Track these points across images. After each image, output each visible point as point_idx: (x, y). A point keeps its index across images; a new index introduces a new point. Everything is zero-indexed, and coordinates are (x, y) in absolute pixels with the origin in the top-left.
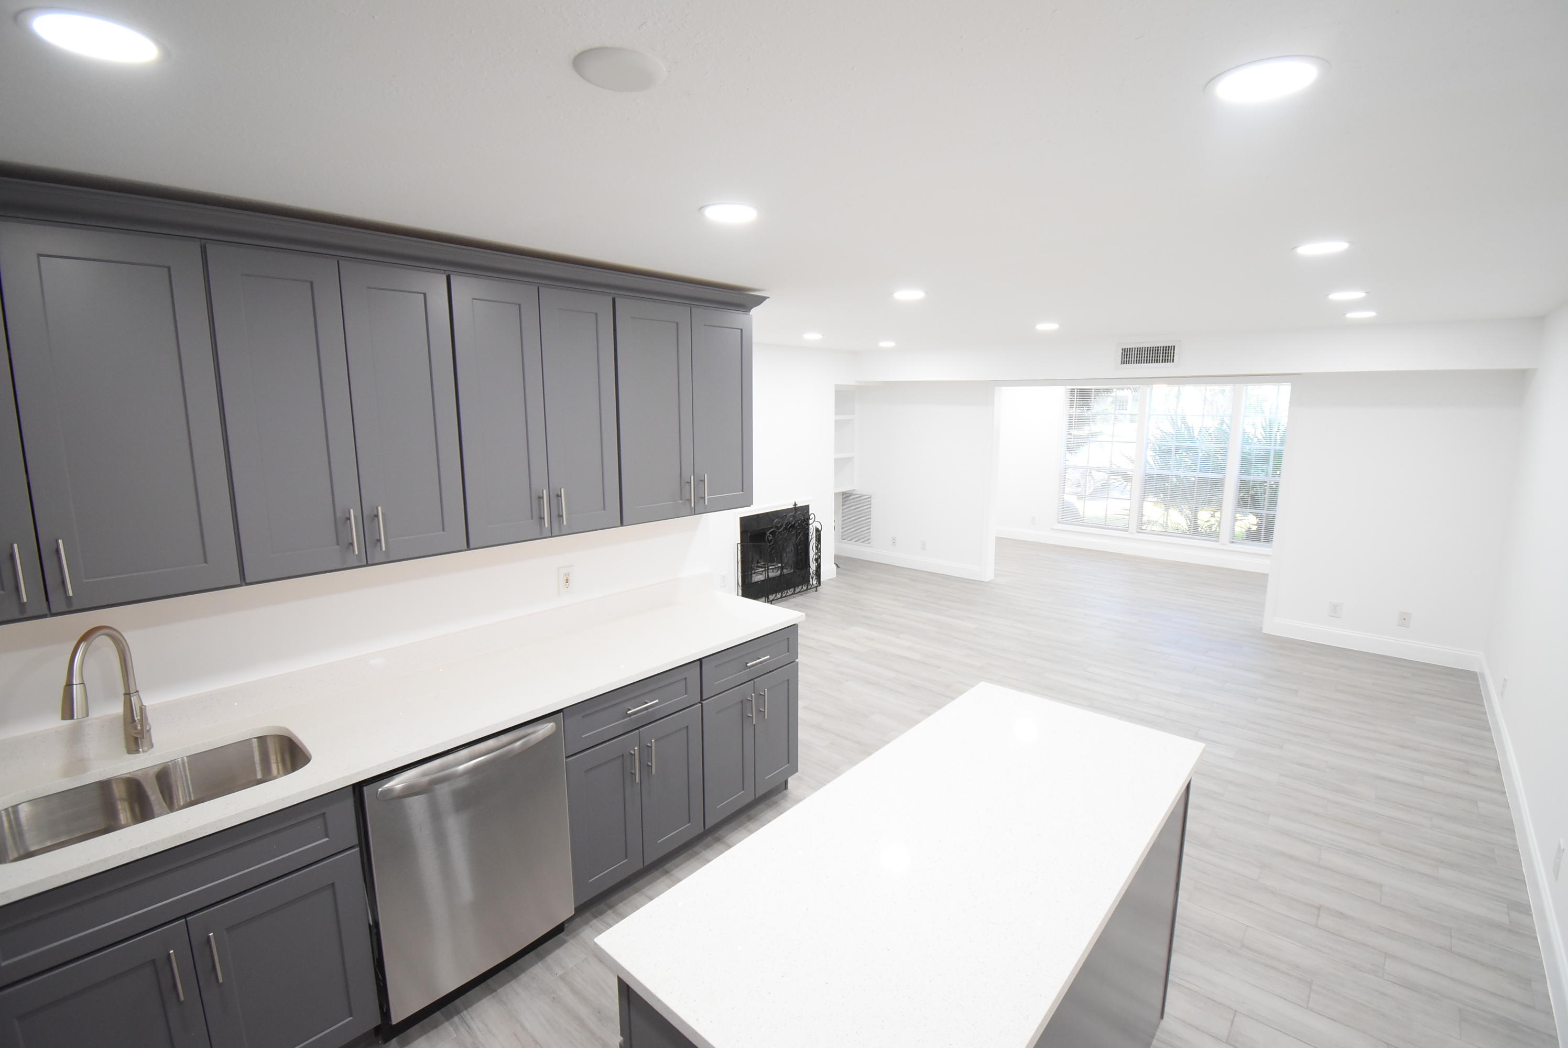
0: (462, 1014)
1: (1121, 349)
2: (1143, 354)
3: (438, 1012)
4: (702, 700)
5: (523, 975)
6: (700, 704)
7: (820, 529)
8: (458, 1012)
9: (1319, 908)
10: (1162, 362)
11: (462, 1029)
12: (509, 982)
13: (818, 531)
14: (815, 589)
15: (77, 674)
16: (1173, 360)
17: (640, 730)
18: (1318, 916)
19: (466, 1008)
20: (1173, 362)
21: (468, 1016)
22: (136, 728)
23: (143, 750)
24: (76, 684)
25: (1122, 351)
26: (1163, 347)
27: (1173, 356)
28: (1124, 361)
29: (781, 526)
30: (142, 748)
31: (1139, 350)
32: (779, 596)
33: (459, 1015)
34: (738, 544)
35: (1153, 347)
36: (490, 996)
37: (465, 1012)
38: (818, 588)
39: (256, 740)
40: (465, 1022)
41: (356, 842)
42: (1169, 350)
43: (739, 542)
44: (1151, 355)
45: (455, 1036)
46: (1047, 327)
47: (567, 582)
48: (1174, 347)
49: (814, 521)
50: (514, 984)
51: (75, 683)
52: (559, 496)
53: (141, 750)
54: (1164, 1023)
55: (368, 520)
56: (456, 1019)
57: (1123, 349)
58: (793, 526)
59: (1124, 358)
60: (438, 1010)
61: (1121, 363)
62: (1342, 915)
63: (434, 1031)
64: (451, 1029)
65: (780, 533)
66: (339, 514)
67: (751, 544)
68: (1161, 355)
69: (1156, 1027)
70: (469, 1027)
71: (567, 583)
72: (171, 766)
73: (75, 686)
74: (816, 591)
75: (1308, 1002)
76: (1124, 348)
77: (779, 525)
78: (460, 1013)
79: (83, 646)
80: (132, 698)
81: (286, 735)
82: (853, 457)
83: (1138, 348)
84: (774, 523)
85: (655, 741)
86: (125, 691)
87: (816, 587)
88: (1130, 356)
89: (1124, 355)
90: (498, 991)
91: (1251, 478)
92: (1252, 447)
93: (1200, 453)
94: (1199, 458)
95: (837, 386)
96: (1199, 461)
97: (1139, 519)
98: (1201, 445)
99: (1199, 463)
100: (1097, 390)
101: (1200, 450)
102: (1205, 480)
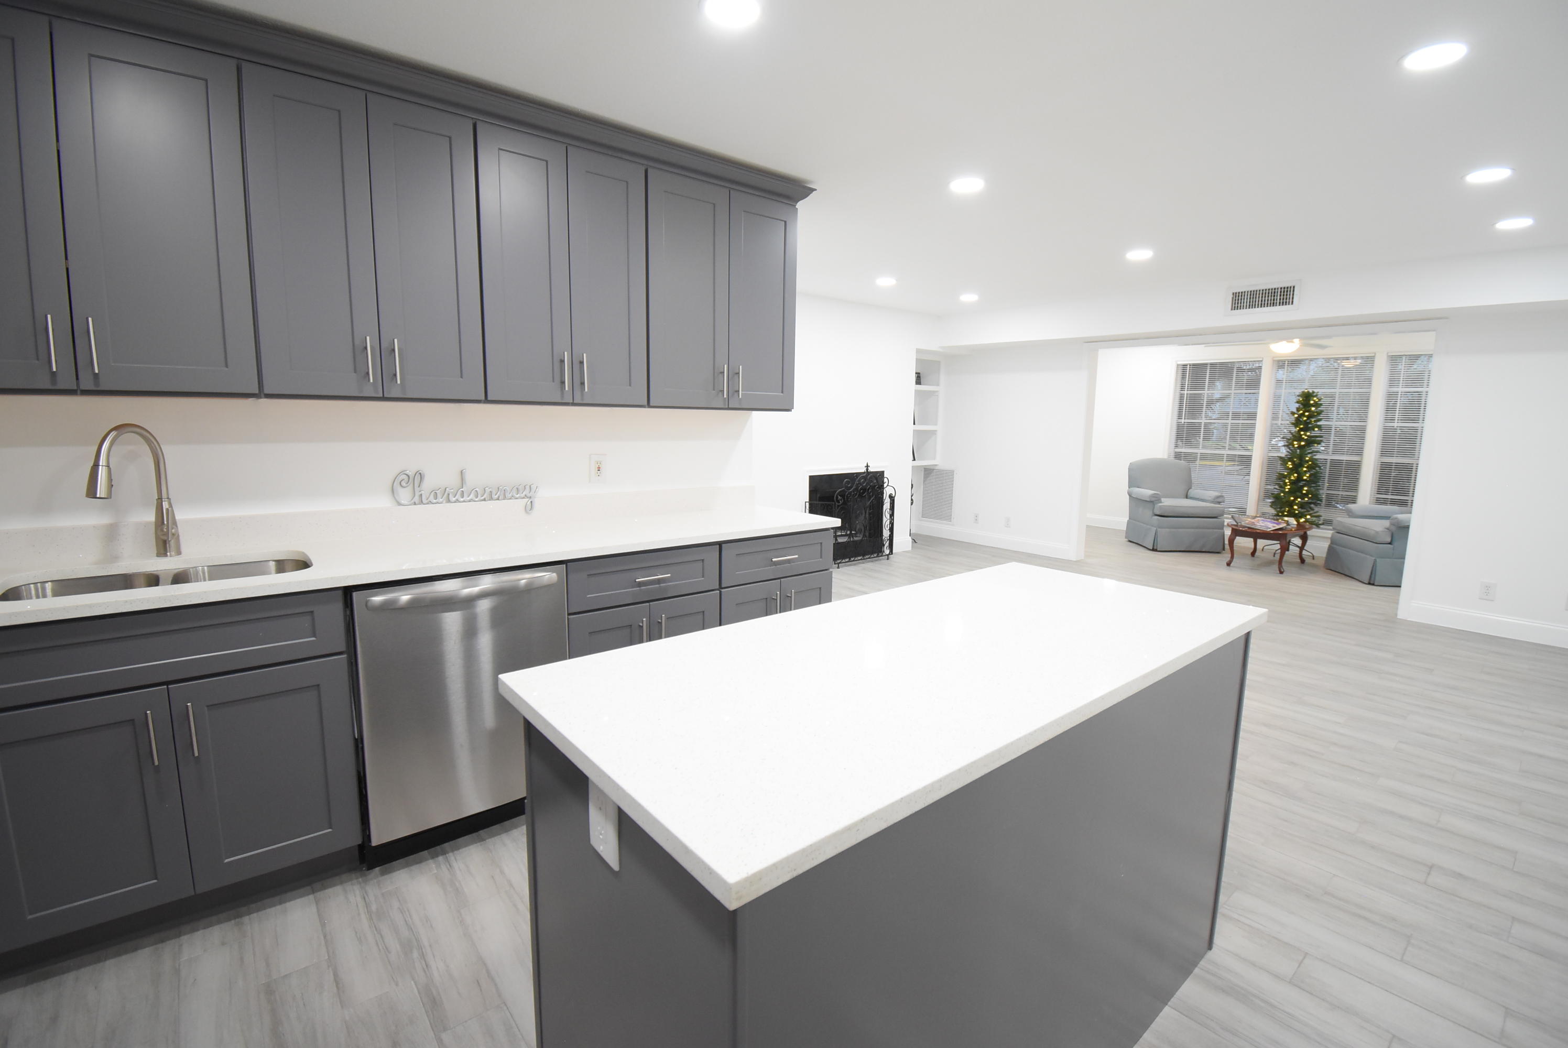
0: (447, 855)
1: (1231, 294)
2: (1257, 298)
3: (426, 851)
4: (721, 588)
5: (515, 830)
6: (718, 592)
7: (894, 495)
8: (444, 853)
9: (1431, 867)
10: (1279, 305)
11: (444, 868)
12: (500, 834)
13: (892, 498)
14: (887, 557)
15: (104, 458)
16: (1292, 302)
17: (651, 603)
18: (1429, 874)
19: (453, 851)
20: (1292, 304)
21: (452, 858)
22: (162, 530)
23: (170, 554)
24: (102, 466)
25: (1232, 296)
26: (1281, 288)
27: (1293, 298)
28: (1235, 307)
29: (851, 487)
30: (170, 552)
31: (1253, 294)
32: (847, 560)
33: (445, 856)
34: (806, 502)
35: (1269, 290)
36: (478, 844)
37: (451, 854)
38: (890, 556)
39: (274, 562)
40: (449, 862)
41: (343, 648)
42: (1287, 291)
43: (808, 501)
44: (1267, 298)
45: (436, 871)
46: (1140, 255)
47: (599, 470)
48: (1294, 287)
49: (888, 485)
50: (504, 837)
51: (101, 464)
52: (582, 363)
53: (168, 554)
54: (1210, 954)
55: (385, 353)
56: (441, 858)
57: (1233, 294)
58: (864, 490)
59: (1235, 304)
60: (426, 850)
61: (1232, 309)
62: (1459, 876)
63: (418, 865)
64: (434, 866)
65: (850, 493)
66: (357, 342)
67: (820, 502)
68: (1279, 297)
69: (1201, 956)
70: (450, 866)
71: (599, 472)
72: (191, 571)
73: (100, 467)
74: (888, 559)
75: (1404, 954)
76: (1235, 291)
77: (849, 485)
78: (445, 854)
79: (113, 434)
80: (164, 503)
81: (302, 559)
82: (936, 431)
83: (1251, 291)
84: (844, 483)
85: (668, 619)
86: (158, 497)
87: (888, 555)
88: (1240, 301)
89: (1235, 300)
90: (487, 841)
91: (1394, 460)
92: (1395, 425)
93: (1333, 431)
94: (1332, 438)
95: (919, 351)
96: (1332, 441)
97: (1258, 506)
98: (1333, 423)
99: (1332, 443)
100: (1213, 365)
101: (1333, 429)
102: (1340, 462)
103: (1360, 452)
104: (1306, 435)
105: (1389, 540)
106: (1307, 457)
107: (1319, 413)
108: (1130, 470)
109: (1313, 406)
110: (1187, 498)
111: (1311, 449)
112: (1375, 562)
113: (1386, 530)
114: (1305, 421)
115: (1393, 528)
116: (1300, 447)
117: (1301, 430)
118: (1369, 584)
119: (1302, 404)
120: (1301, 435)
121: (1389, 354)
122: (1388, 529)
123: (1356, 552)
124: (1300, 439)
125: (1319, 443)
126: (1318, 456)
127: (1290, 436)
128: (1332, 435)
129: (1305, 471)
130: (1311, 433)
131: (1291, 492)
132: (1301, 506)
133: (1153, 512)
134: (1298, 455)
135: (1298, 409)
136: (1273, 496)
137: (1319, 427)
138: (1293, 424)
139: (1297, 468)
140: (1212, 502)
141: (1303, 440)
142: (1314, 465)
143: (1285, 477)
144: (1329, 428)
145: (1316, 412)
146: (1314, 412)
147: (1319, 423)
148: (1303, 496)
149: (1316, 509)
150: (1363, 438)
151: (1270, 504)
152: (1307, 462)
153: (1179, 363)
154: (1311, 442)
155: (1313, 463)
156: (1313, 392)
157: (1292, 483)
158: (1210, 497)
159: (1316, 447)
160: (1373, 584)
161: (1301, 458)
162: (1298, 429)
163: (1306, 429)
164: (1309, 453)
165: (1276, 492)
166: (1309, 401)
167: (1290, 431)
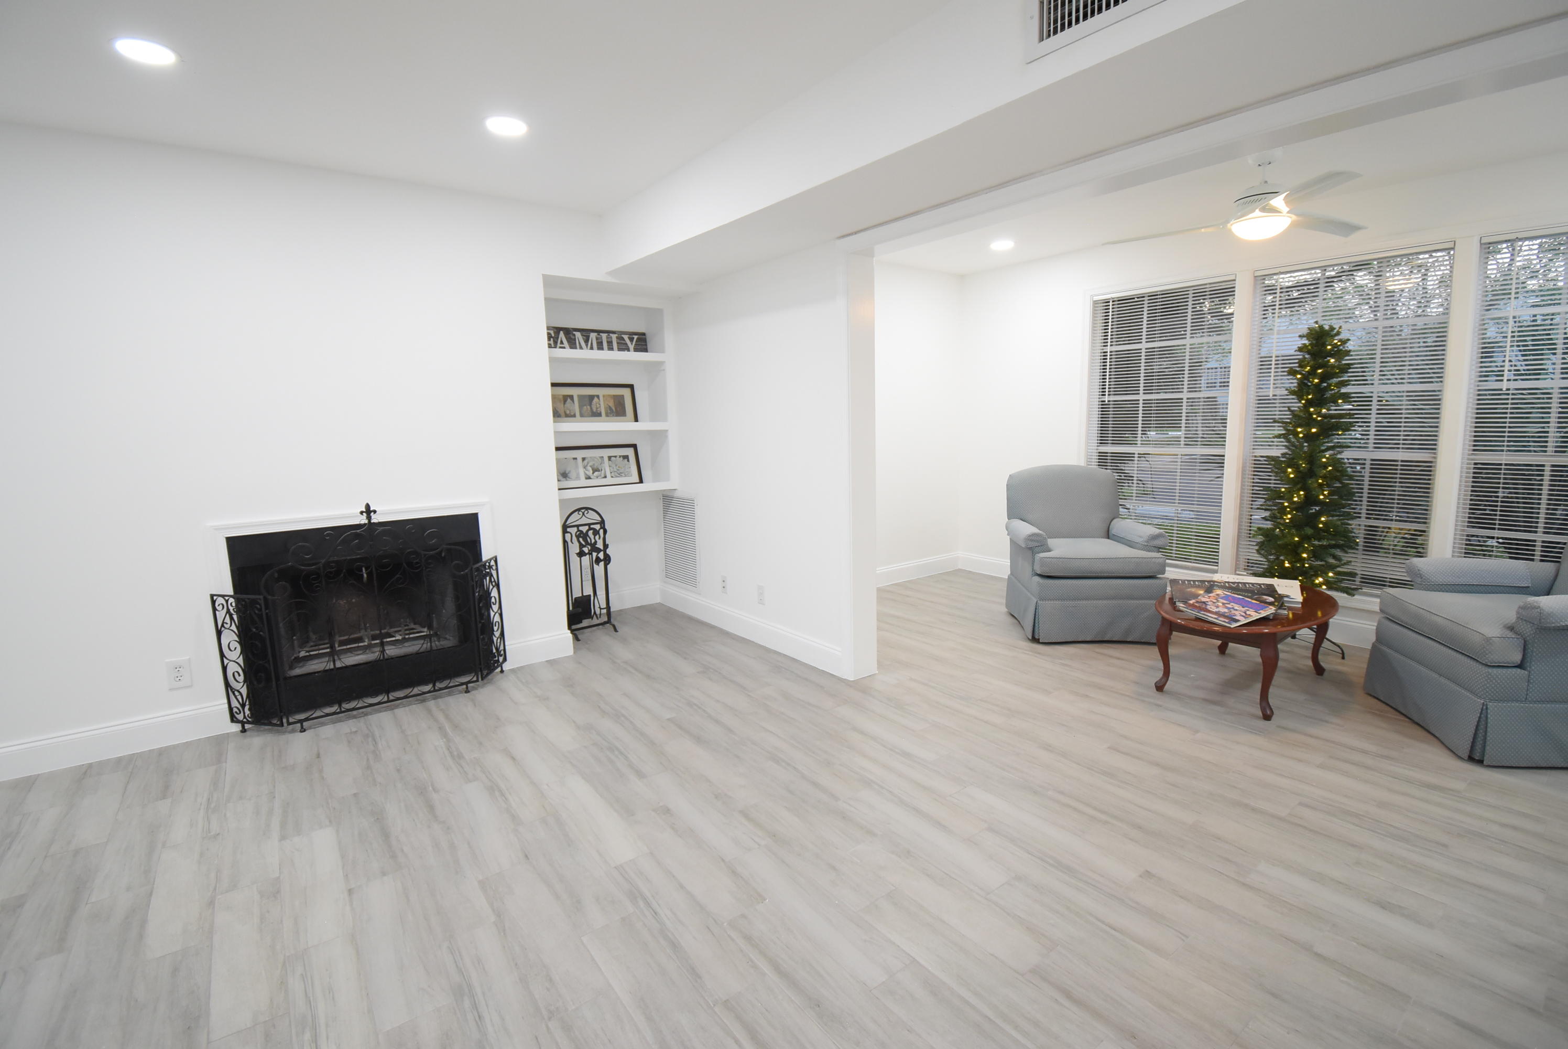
13: (496, 561)
82: (667, 431)
91: (1504, 458)
92: (1504, 385)
93: (1375, 406)
94: (1373, 418)
95: (549, 282)
96: (1373, 424)
97: (1237, 550)
98: (1376, 389)
99: (1372, 428)
100: (1153, 296)
101: (1375, 399)
102: (1389, 465)
103: (1430, 443)
104: (1319, 414)
105: (1517, 657)
106: (1325, 457)
107: (1345, 369)
108: (1009, 487)
109: (1332, 356)
110: (1108, 537)
111: (1331, 442)
112: (1484, 710)
113: (1510, 634)
114: (1317, 385)
115: (1527, 630)
116: (1309, 437)
117: (1310, 403)
118: (1471, 759)
119: (1309, 352)
120: (1311, 414)
121: (1484, 240)
122: (1511, 628)
123: (1436, 676)
124: (1308, 421)
125: (1347, 428)
126: (1347, 455)
127: (1287, 417)
128: (1374, 412)
129: (1321, 485)
130: (1328, 410)
131: (1296, 525)
132: (1315, 555)
133: (1033, 570)
134: (1305, 453)
135: (1302, 364)
136: (1261, 532)
137: (1346, 397)
138: (1292, 393)
139: (1302, 480)
140: (1146, 548)
141: (1314, 423)
142: (1339, 471)
143: (1280, 496)
144: (1369, 399)
145: (1338, 367)
146: (1333, 366)
147: (1343, 390)
148: (1318, 534)
149: (1345, 557)
150: (1436, 416)
151: (1257, 548)
152: (1325, 466)
153: (1096, 298)
154: (1330, 427)
155: (1335, 469)
156: (1332, 328)
157: (1299, 507)
158: (1141, 537)
159: (1340, 437)
160: (1480, 762)
161: (1312, 459)
162: (1303, 402)
163: (1319, 402)
164: (1328, 449)
165: (1268, 525)
166: (1324, 345)
167: (1289, 407)
